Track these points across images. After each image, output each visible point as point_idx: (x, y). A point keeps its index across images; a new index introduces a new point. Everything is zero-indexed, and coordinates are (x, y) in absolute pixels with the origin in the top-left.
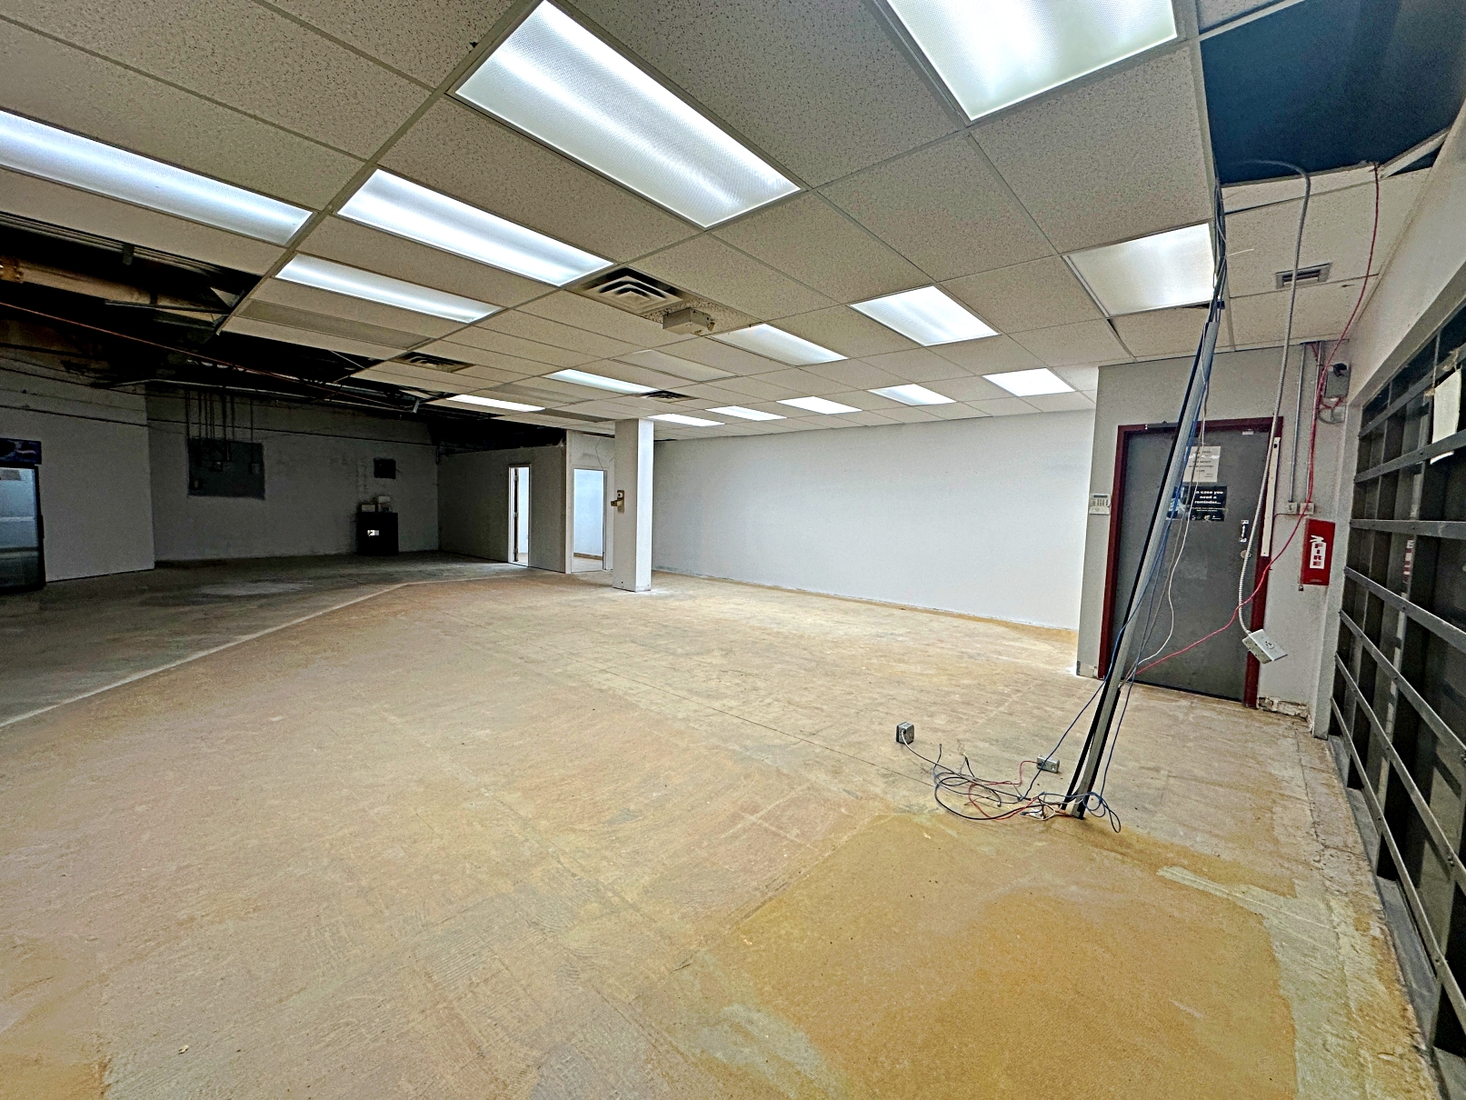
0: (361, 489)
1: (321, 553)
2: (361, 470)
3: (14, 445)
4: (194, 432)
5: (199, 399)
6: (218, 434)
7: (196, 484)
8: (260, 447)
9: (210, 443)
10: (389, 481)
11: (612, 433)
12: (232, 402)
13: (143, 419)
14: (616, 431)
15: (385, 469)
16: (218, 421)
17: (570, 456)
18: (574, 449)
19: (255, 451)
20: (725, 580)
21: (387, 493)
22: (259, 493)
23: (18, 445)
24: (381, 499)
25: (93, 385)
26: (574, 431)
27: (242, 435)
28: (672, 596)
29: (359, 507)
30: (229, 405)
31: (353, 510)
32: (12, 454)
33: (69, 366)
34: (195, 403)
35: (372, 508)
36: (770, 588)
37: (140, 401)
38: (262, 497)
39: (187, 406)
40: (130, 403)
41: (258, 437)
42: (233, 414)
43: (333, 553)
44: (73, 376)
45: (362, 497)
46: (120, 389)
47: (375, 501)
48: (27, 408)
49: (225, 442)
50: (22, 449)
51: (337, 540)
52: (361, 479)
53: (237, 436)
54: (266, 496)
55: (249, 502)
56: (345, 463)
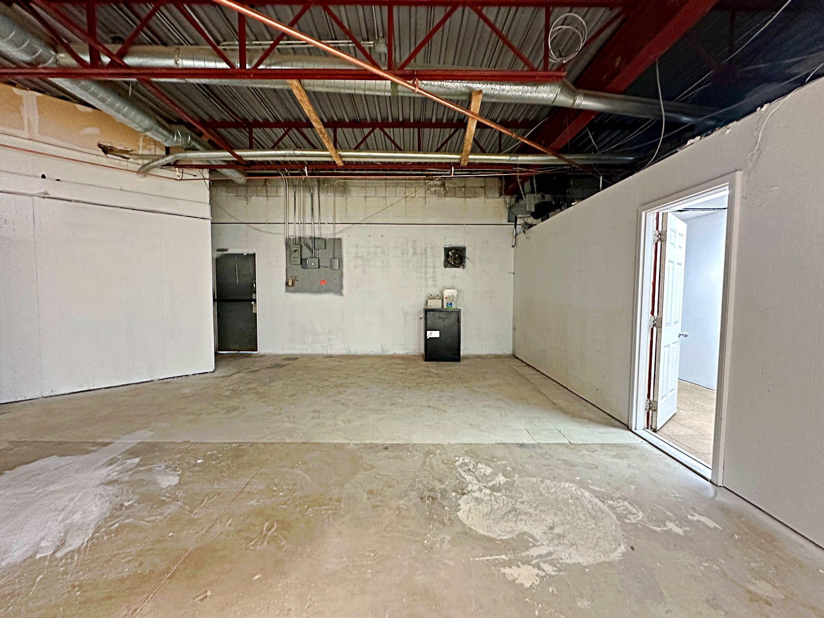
0: (430, 283)
1: (391, 353)
2: (431, 260)
4: (290, 233)
6: (308, 232)
7: (290, 284)
9: (301, 240)
10: (460, 270)
13: (203, 212)
15: (455, 257)
16: (308, 220)
19: (337, 242)
21: (454, 285)
22: (339, 289)
24: (447, 293)
27: (327, 232)
29: (427, 303)
31: (422, 307)
33: (108, 150)
34: (291, 201)
35: (438, 303)
38: (341, 293)
39: (286, 205)
41: (339, 231)
42: (319, 212)
43: (401, 352)
44: (111, 161)
45: (432, 291)
49: (314, 239)
52: (430, 271)
53: (323, 232)
54: (345, 291)
55: (329, 298)
56: (415, 254)
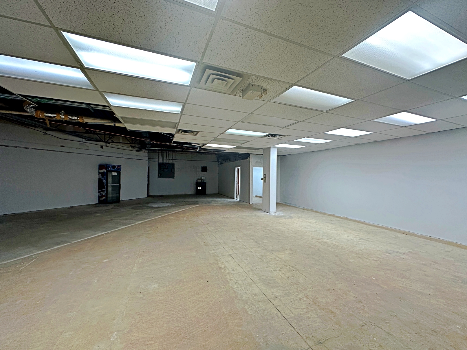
0: (198, 175)
1: (187, 194)
2: (198, 170)
3: (116, 167)
4: (160, 162)
5: (161, 153)
6: (165, 162)
7: (159, 175)
8: (174, 164)
9: (163, 164)
10: (206, 172)
11: (262, 154)
12: (168, 153)
13: (147, 159)
14: (263, 152)
15: (204, 169)
16: (165, 158)
17: (252, 162)
18: (253, 160)
19: (173, 165)
20: (311, 210)
21: (204, 176)
22: (173, 177)
23: (117, 166)
24: (202, 178)
25: (137, 151)
26: (253, 154)
27: (170, 162)
28: (283, 216)
29: (197, 181)
30: (167, 154)
31: (195, 181)
32: (115, 169)
33: (131, 147)
34: (160, 154)
35: (200, 181)
36: (330, 215)
37: (146, 154)
39: (159, 155)
40: (144, 154)
41: (174, 162)
42: (168, 157)
43: (190, 194)
44: (132, 149)
45: (198, 178)
46: (141, 151)
47: (201, 179)
48: (122, 158)
49: (166, 164)
50: (117, 167)
51: (191, 191)
52: (198, 173)
53: (169, 162)
54: (175, 178)
55: (171, 179)
56: (194, 168)
